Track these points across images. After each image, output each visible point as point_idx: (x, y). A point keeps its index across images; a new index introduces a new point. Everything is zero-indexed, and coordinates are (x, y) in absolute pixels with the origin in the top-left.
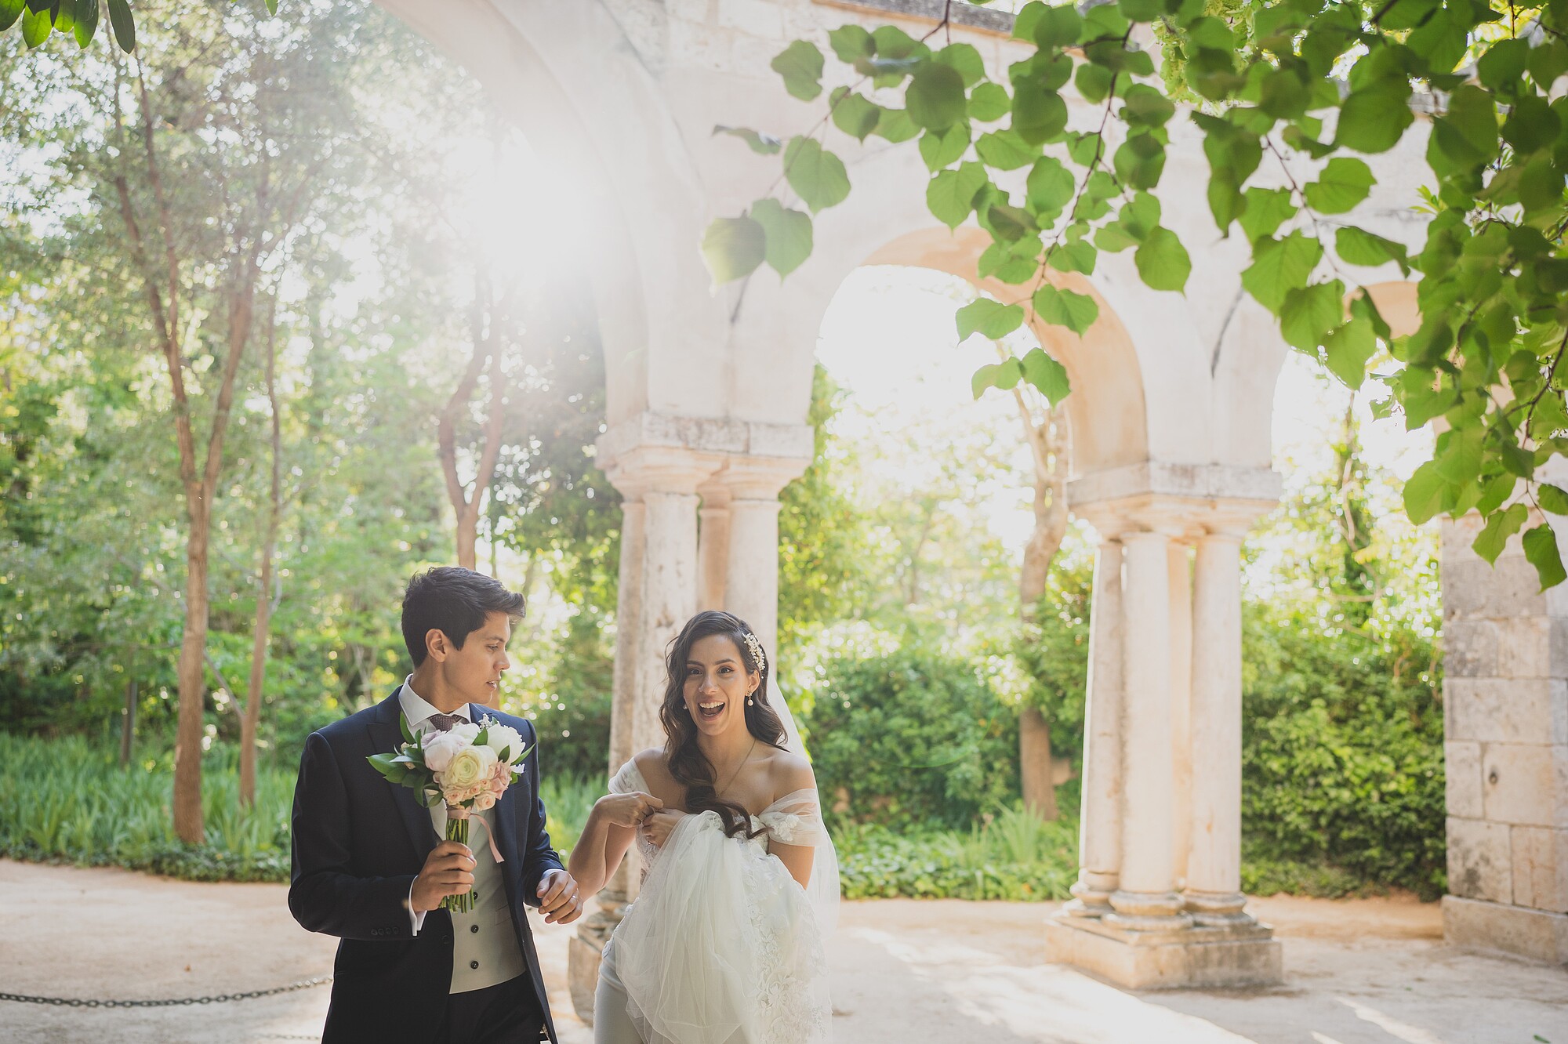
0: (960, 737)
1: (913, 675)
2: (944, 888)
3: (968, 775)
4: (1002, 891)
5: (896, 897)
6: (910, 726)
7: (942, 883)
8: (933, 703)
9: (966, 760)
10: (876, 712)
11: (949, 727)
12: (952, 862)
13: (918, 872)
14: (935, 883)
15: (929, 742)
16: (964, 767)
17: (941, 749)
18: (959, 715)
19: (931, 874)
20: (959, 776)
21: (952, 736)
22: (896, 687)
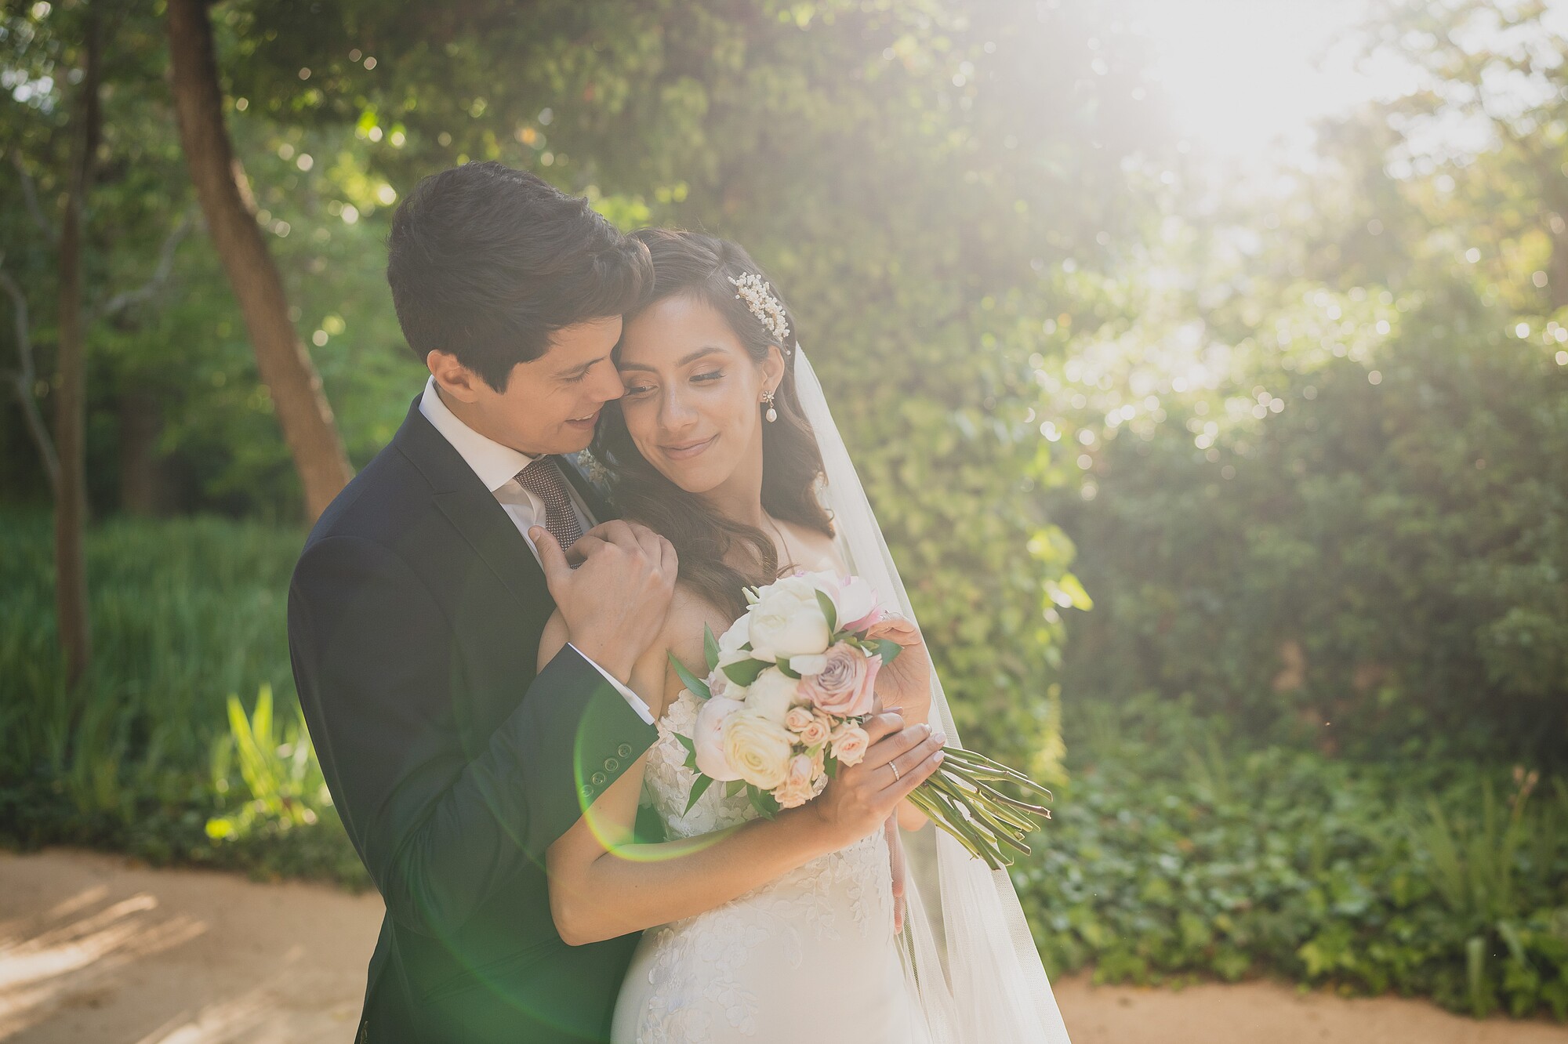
0: (1528, 536)
1: (1427, 395)
2: (1388, 965)
3: (1526, 638)
4: (1551, 993)
5: (1244, 978)
6: (1419, 513)
7: (1378, 952)
8: (1471, 459)
9: (1527, 598)
10: (1350, 480)
11: (1510, 514)
12: (1422, 890)
13: (1317, 908)
14: (1360, 948)
15: (1460, 548)
16: (1516, 616)
17: (1481, 567)
18: (1532, 486)
19: (1355, 922)
20: (1502, 638)
21: (1512, 535)
22: (1389, 425)
